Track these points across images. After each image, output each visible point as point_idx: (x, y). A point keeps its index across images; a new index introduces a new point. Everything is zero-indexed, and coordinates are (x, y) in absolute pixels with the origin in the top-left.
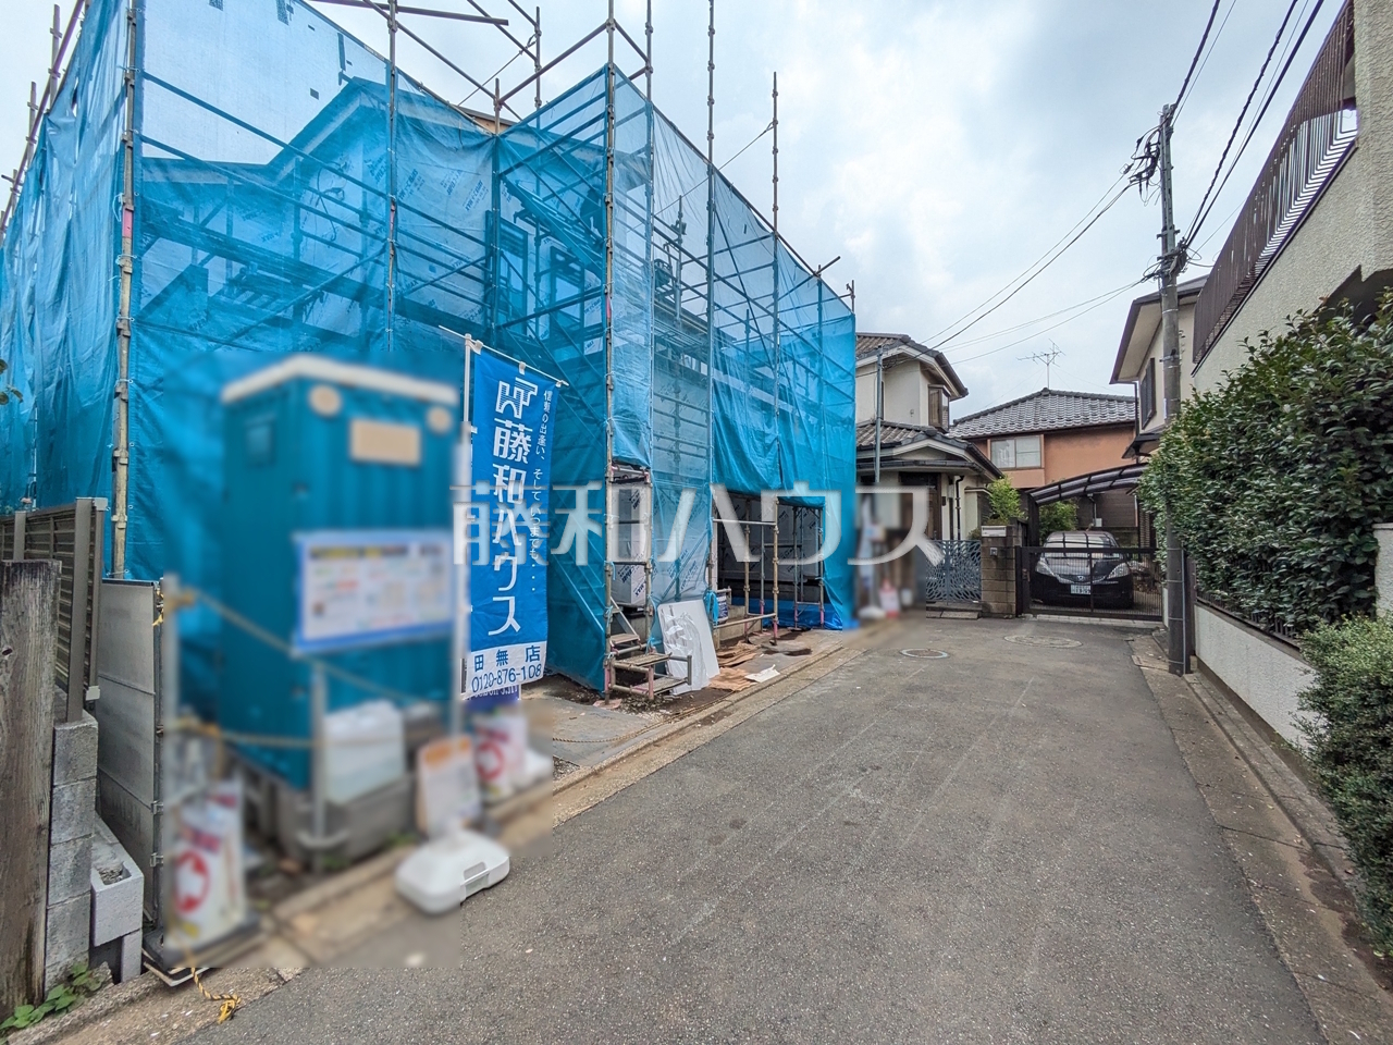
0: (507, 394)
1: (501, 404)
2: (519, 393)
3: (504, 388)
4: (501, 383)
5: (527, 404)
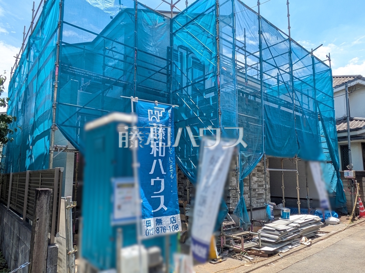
0: (152, 113)
1: (150, 118)
2: (157, 113)
3: (150, 112)
4: (149, 110)
5: (161, 116)
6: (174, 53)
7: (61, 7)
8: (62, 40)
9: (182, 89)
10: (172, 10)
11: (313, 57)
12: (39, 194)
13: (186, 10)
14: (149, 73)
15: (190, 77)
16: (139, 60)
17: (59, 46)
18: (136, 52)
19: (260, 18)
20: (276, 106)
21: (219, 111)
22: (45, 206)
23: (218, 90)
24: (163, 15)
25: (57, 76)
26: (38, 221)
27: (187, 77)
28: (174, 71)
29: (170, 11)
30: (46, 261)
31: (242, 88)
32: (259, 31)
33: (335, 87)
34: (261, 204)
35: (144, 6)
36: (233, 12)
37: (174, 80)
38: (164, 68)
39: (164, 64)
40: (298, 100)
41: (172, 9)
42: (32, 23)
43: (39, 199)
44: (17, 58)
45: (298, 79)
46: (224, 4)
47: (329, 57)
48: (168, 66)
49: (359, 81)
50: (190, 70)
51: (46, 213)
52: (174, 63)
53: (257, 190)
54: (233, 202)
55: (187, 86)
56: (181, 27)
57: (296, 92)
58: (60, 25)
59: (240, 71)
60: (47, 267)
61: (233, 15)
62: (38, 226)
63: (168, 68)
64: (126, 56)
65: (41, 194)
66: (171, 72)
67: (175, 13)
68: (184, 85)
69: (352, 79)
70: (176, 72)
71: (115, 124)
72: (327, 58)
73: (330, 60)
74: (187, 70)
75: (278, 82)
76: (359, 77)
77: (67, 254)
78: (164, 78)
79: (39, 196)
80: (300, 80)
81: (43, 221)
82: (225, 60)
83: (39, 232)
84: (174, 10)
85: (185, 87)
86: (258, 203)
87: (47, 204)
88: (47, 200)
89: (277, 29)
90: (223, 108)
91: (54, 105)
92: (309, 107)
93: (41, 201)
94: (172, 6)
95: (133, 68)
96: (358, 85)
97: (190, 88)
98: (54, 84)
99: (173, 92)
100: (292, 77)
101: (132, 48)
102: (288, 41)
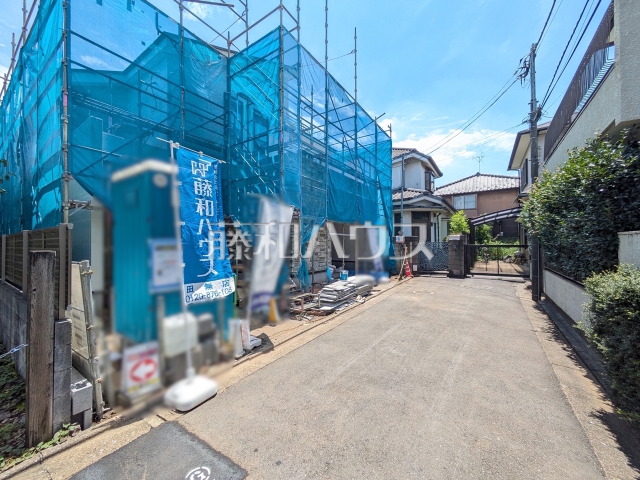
0: (196, 166)
1: (194, 171)
2: (202, 166)
3: (194, 164)
4: (192, 162)
5: (207, 170)
6: (232, 101)
7: (66, 9)
8: (70, 58)
9: (241, 143)
10: (229, 48)
11: (376, 125)
12: (34, 257)
13: (247, 49)
14: (201, 120)
15: (251, 132)
16: (187, 103)
17: (66, 66)
18: (183, 92)
19: (327, 74)
20: (340, 172)
21: (282, 171)
22: (45, 273)
23: (280, 148)
24: (217, 51)
25: (66, 108)
26: (34, 292)
27: (248, 131)
28: (233, 122)
29: (227, 48)
30: (52, 341)
31: (307, 149)
32: (326, 89)
33: (394, 159)
34: (323, 267)
35: (193, 35)
36: (299, 61)
37: (232, 133)
38: (219, 117)
39: (220, 112)
40: (361, 168)
41: (229, 46)
42: (24, 28)
43: (34, 263)
44: (6, 79)
45: (363, 146)
46: (289, 50)
47: (390, 128)
48: (224, 115)
49: (414, 155)
50: (251, 124)
51: (48, 282)
52: (232, 113)
53: (319, 254)
54: (296, 266)
55: (248, 141)
56: (239, 70)
57: (360, 159)
58: (66, 35)
59: (306, 132)
60: (54, 347)
61: (299, 65)
62: (35, 298)
63: (225, 118)
64: (170, 95)
65: (37, 257)
66: (229, 123)
67: (232, 52)
68: (245, 139)
69: (408, 152)
70: (234, 124)
71: (151, 173)
72: (389, 129)
73: (391, 131)
74: (248, 122)
75: (343, 148)
76: (414, 151)
77: (87, 330)
78: (221, 130)
79: (34, 259)
80: (364, 148)
81: (45, 291)
82: (290, 118)
83: (38, 306)
84: (232, 48)
85: (245, 142)
86: (319, 266)
87: (48, 270)
88: (49, 264)
89: (344, 90)
90: (286, 168)
91: (64, 147)
92: (370, 176)
93: (38, 266)
94: (230, 43)
95: (179, 112)
96: (413, 158)
97: (251, 143)
98: (62, 118)
99: (231, 147)
100: (356, 143)
101: (177, 86)
102: (354, 105)
